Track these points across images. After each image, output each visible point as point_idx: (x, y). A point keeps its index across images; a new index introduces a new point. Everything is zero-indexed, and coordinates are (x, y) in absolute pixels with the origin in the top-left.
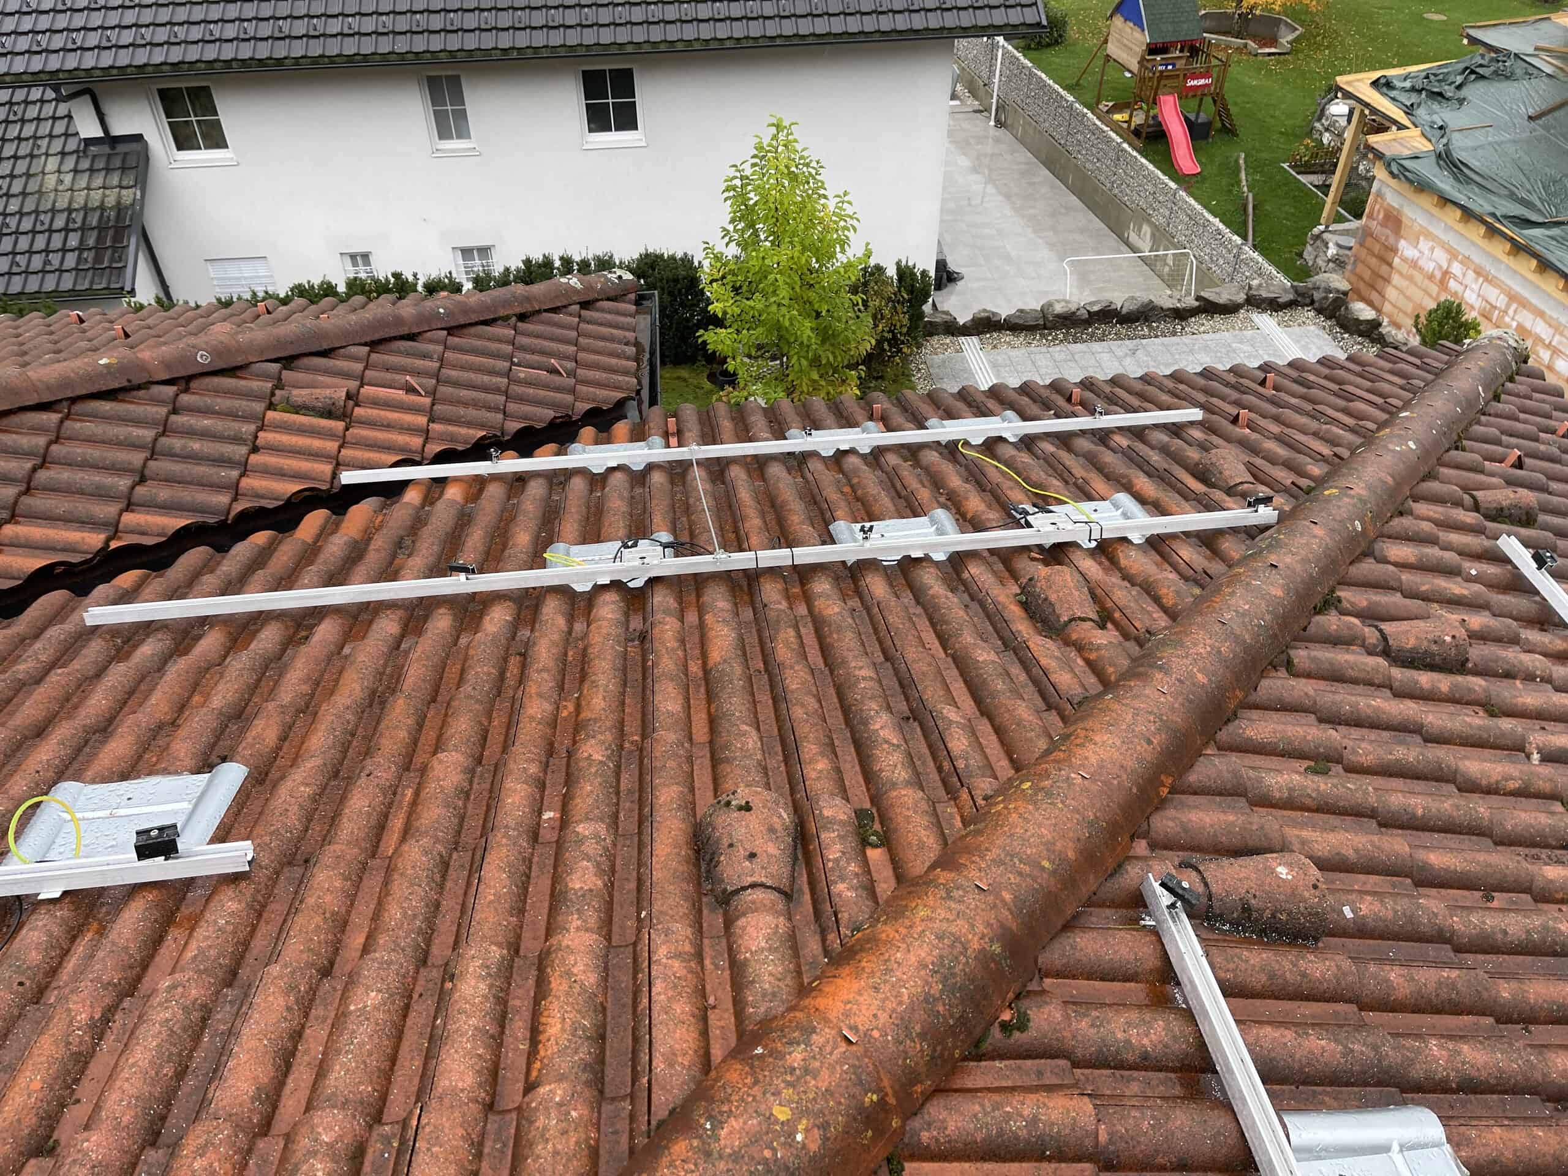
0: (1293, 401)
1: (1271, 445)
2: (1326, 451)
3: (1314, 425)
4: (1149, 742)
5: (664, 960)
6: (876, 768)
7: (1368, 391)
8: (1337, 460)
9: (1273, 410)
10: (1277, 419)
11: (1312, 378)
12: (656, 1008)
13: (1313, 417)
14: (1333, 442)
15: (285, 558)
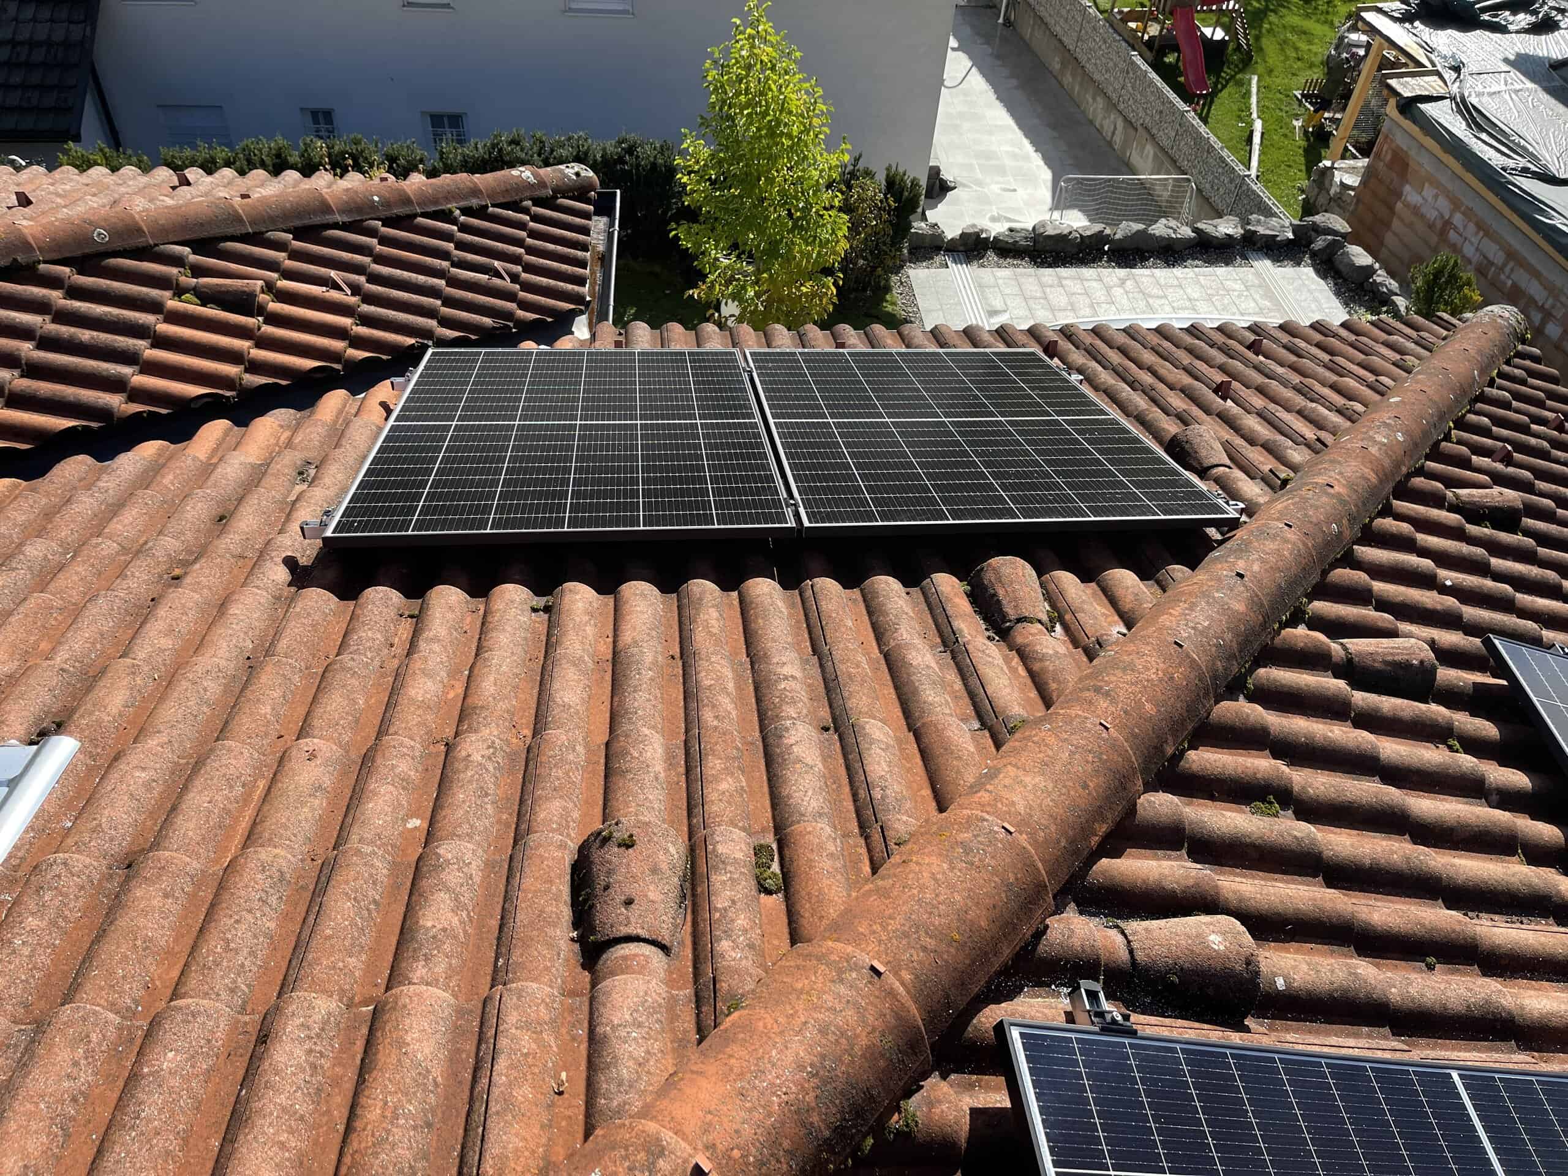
0: (1280, 370)
1: (1252, 423)
2: (1309, 433)
3: (1300, 401)
4: (1085, 786)
5: (513, 1031)
6: (785, 793)
7: (1359, 365)
8: (1319, 445)
9: (1259, 379)
10: (1261, 390)
11: (1303, 344)
12: (496, 1092)
13: (1299, 391)
14: (1318, 424)
15: (171, 477)
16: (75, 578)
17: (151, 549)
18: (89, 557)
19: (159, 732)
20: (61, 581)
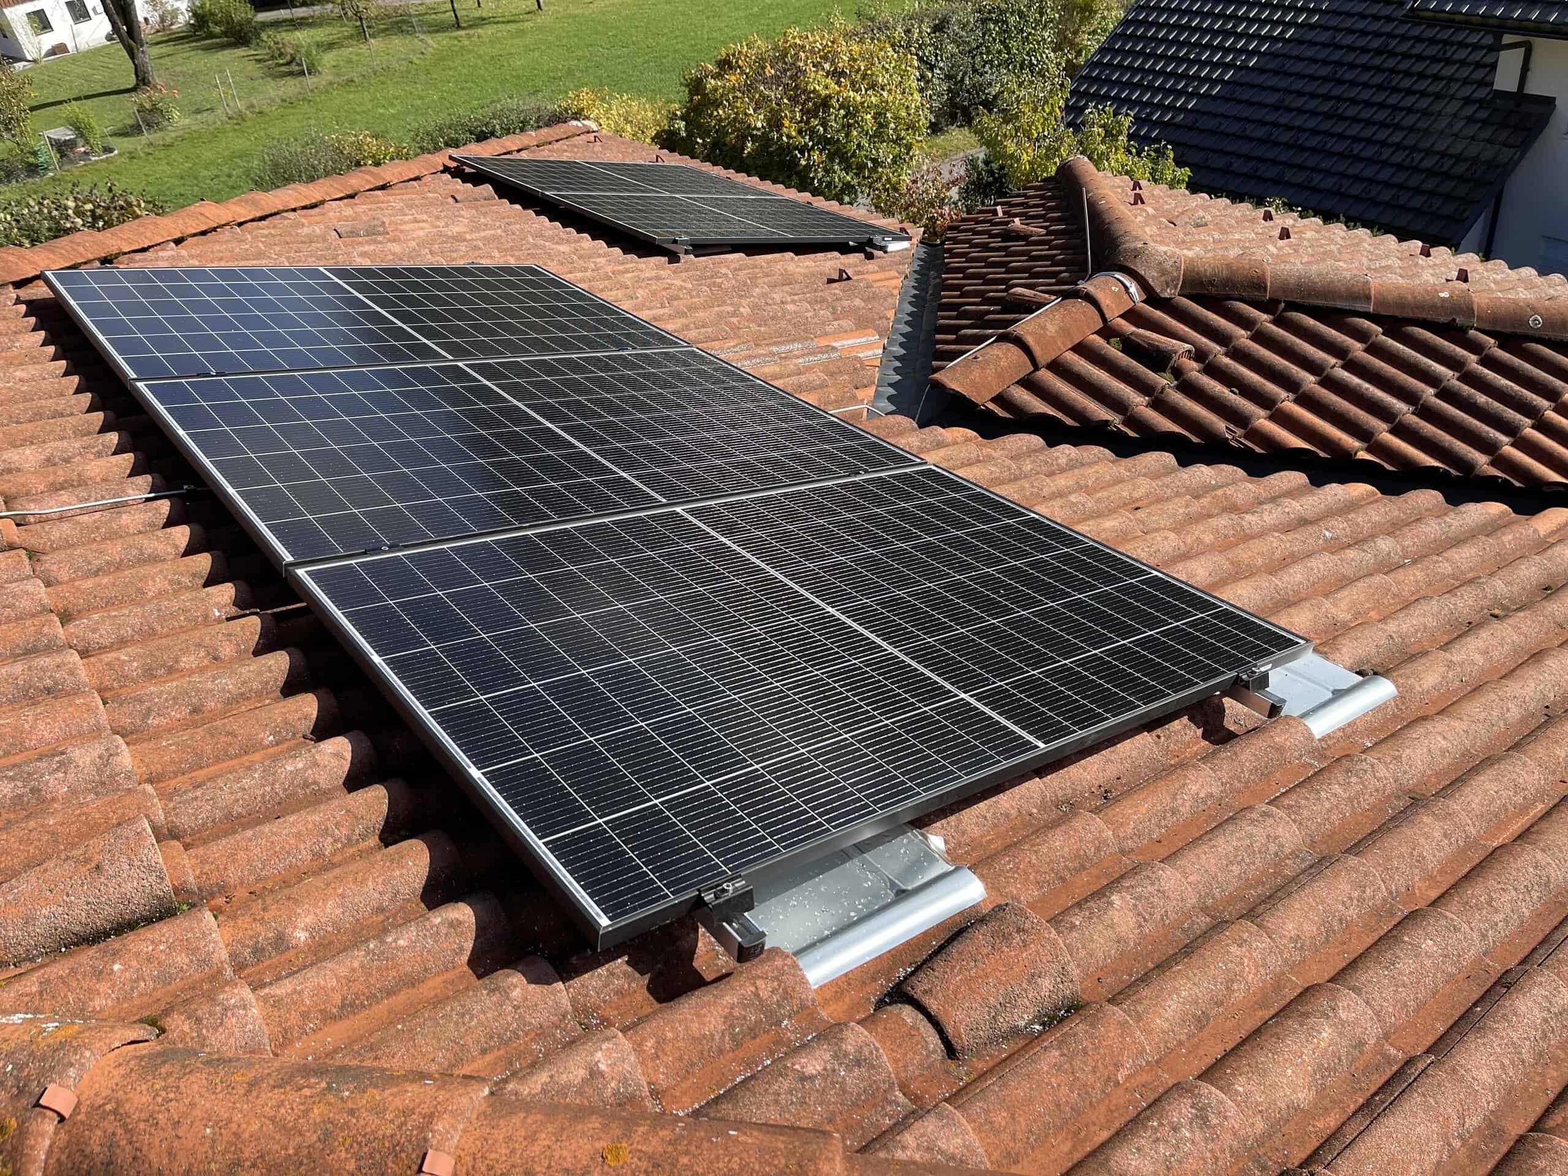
15: (1510, 537)
16: (1412, 578)
17: (1483, 583)
18: (1428, 568)
19: (1461, 719)
20: (1400, 574)
